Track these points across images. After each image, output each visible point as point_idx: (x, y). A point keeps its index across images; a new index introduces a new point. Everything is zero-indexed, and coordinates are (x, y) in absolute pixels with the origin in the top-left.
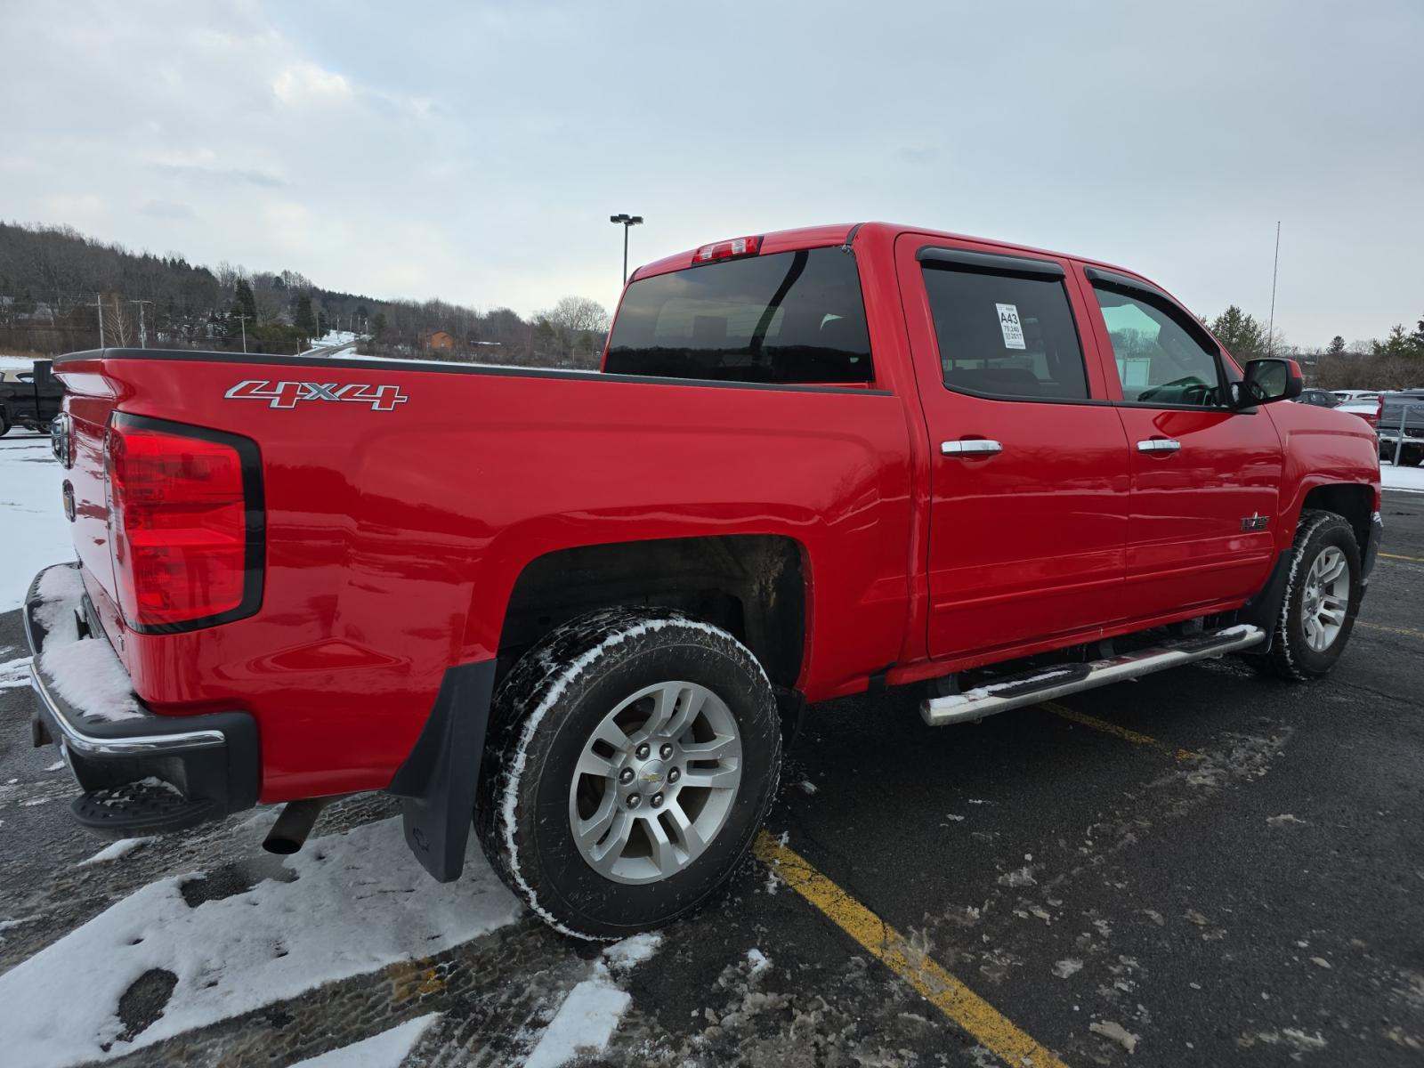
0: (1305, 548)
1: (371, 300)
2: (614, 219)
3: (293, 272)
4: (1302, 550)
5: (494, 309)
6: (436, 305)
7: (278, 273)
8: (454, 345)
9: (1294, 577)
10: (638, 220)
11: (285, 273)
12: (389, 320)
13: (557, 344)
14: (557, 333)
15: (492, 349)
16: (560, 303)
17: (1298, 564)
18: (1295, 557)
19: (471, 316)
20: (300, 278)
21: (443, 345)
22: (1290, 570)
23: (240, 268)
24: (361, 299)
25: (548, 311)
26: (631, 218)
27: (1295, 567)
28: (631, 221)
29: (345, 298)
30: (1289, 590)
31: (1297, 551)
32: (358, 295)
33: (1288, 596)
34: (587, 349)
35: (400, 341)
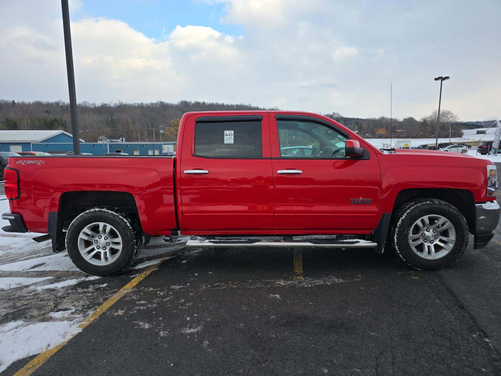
0: (407, 214)
1: (361, 119)
2: (436, 79)
3: (336, 113)
4: (406, 214)
5: (405, 118)
6: (383, 118)
7: (331, 113)
8: (387, 132)
9: (399, 225)
10: (447, 78)
11: (334, 113)
12: (364, 126)
13: (429, 129)
14: (429, 125)
15: (402, 133)
16: (433, 113)
17: (402, 220)
18: (401, 216)
19: (396, 121)
20: (338, 114)
21: (383, 133)
22: (398, 221)
23: (320, 113)
24: (357, 119)
25: (427, 116)
26: (444, 77)
27: (400, 221)
28: (443, 79)
29: (352, 119)
30: (397, 230)
31: (403, 214)
32: (356, 118)
33: (396, 232)
34: (442, 130)
35: (367, 132)
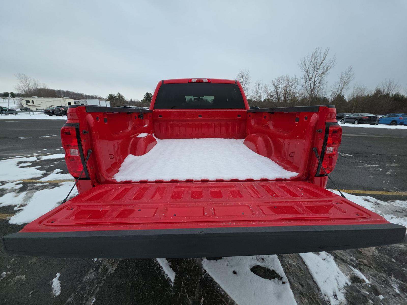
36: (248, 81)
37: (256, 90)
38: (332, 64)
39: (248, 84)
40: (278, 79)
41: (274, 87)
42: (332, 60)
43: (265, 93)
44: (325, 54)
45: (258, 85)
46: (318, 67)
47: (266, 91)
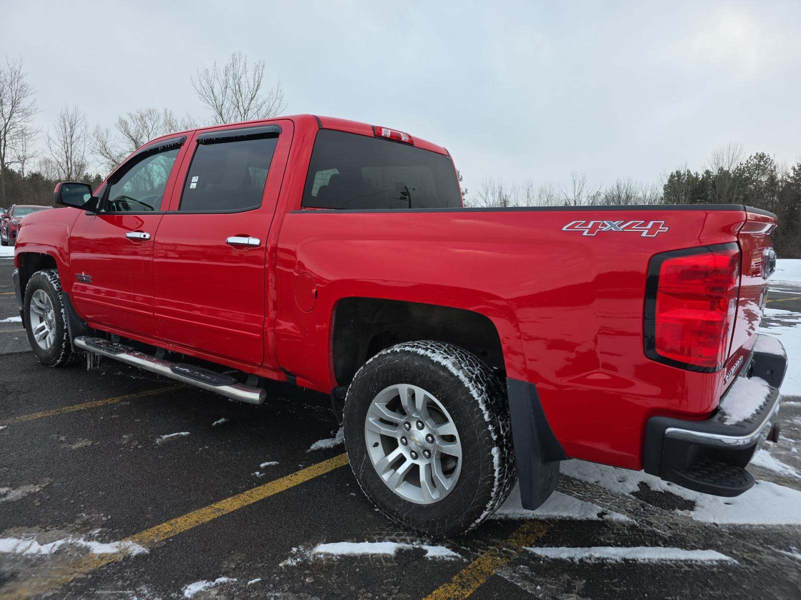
36: (24, 103)
37: (66, 143)
38: (276, 104)
39: (26, 114)
40: (139, 116)
41: (127, 139)
42: (275, 94)
43: (101, 158)
44: (257, 75)
45: (67, 123)
46: (246, 106)
47: (104, 151)
